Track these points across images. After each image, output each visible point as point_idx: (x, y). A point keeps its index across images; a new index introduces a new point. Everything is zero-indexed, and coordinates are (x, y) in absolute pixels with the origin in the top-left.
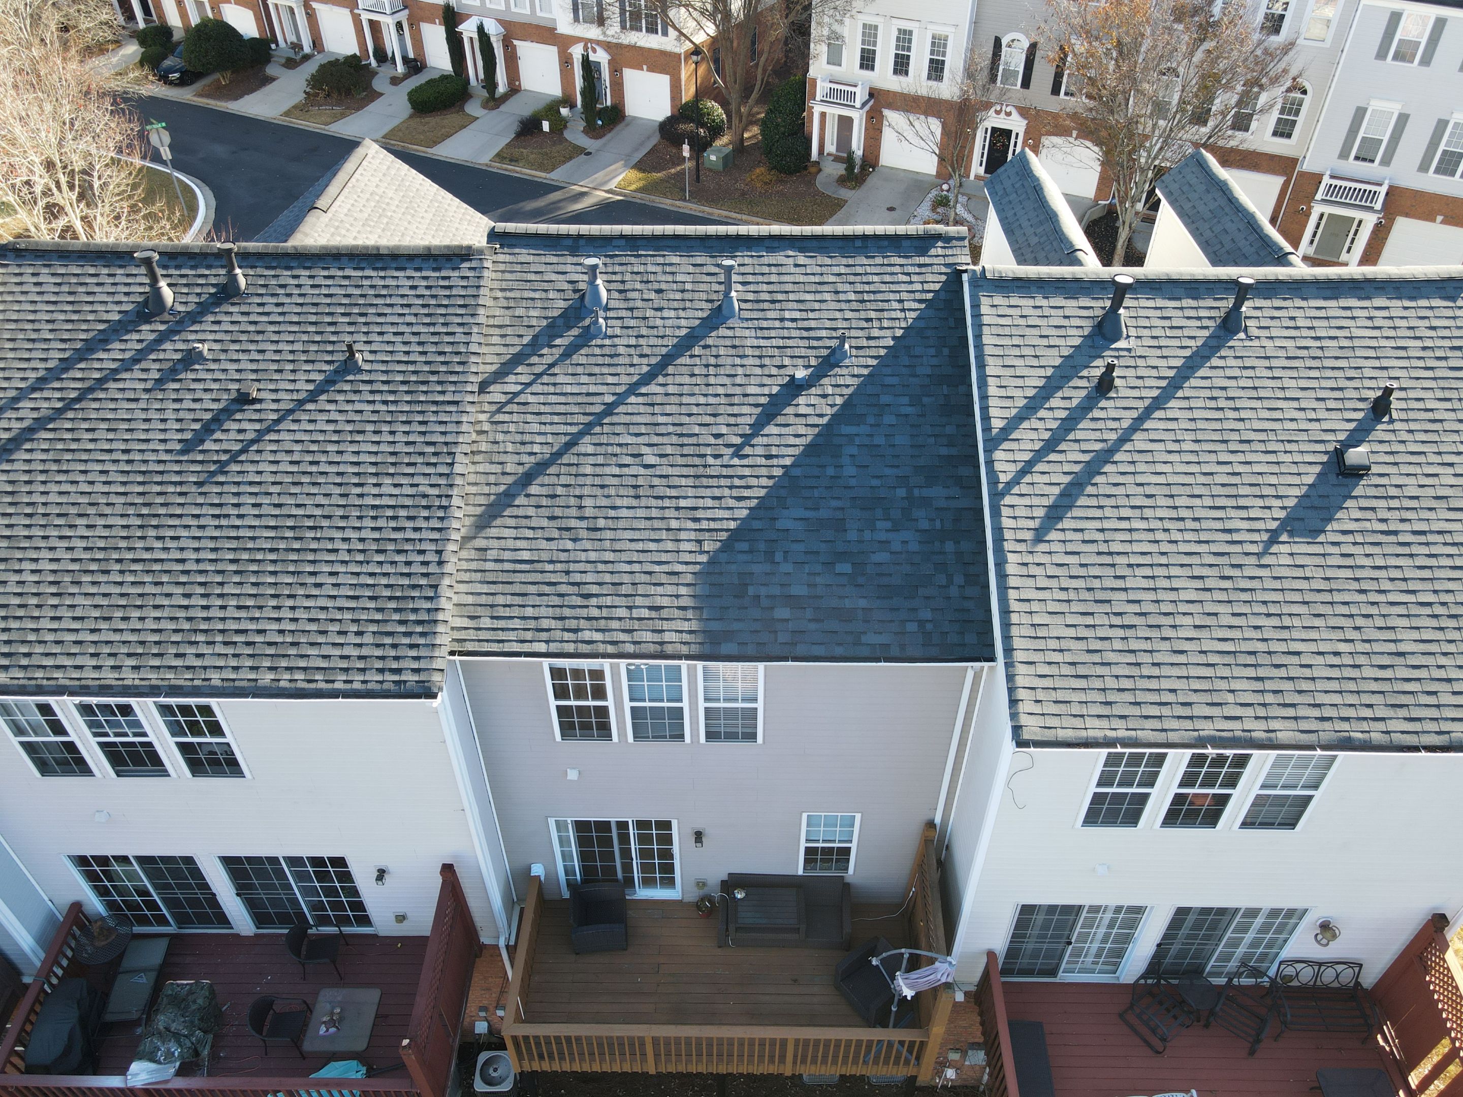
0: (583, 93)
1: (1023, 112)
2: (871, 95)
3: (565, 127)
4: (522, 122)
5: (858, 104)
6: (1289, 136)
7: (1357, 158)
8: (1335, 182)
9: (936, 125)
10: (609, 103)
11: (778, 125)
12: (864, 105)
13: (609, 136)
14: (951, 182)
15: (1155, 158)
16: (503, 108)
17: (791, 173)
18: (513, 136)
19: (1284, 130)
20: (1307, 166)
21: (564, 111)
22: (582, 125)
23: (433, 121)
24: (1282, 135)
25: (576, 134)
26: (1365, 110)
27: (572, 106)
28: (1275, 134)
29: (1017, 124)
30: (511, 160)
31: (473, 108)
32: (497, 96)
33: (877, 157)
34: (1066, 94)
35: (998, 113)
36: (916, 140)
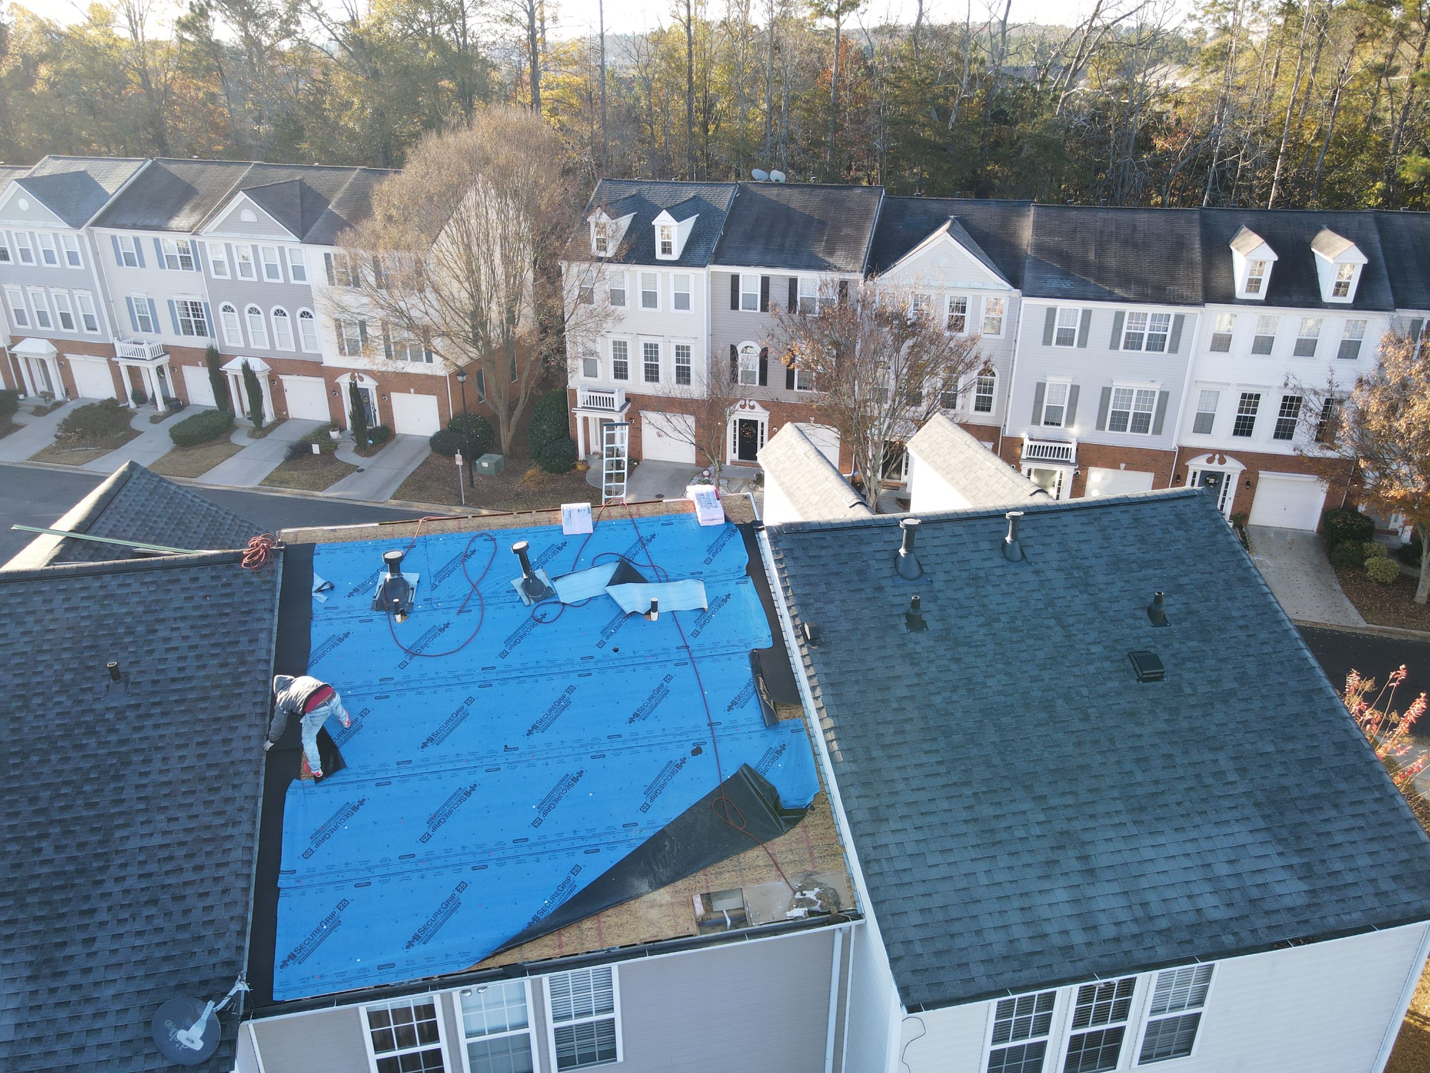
0: (353, 417)
1: (765, 405)
2: (628, 400)
3: (336, 448)
4: (291, 447)
5: (617, 408)
6: (989, 410)
7: (1046, 423)
8: (1034, 443)
9: (691, 420)
10: (379, 424)
11: (544, 431)
12: (622, 408)
13: (379, 454)
14: (711, 468)
15: (885, 435)
16: (270, 436)
17: (561, 472)
18: (282, 460)
19: (983, 405)
20: (1008, 432)
21: (334, 435)
22: (353, 445)
23: (197, 453)
24: (983, 409)
25: (347, 455)
26: (1044, 384)
27: (342, 429)
28: (977, 409)
29: (761, 416)
30: (281, 483)
31: (239, 438)
32: (264, 425)
33: (640, 452)
34: (799, 388)
35: (743, 407)
36: (675, 435)
